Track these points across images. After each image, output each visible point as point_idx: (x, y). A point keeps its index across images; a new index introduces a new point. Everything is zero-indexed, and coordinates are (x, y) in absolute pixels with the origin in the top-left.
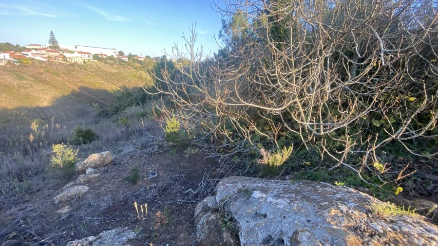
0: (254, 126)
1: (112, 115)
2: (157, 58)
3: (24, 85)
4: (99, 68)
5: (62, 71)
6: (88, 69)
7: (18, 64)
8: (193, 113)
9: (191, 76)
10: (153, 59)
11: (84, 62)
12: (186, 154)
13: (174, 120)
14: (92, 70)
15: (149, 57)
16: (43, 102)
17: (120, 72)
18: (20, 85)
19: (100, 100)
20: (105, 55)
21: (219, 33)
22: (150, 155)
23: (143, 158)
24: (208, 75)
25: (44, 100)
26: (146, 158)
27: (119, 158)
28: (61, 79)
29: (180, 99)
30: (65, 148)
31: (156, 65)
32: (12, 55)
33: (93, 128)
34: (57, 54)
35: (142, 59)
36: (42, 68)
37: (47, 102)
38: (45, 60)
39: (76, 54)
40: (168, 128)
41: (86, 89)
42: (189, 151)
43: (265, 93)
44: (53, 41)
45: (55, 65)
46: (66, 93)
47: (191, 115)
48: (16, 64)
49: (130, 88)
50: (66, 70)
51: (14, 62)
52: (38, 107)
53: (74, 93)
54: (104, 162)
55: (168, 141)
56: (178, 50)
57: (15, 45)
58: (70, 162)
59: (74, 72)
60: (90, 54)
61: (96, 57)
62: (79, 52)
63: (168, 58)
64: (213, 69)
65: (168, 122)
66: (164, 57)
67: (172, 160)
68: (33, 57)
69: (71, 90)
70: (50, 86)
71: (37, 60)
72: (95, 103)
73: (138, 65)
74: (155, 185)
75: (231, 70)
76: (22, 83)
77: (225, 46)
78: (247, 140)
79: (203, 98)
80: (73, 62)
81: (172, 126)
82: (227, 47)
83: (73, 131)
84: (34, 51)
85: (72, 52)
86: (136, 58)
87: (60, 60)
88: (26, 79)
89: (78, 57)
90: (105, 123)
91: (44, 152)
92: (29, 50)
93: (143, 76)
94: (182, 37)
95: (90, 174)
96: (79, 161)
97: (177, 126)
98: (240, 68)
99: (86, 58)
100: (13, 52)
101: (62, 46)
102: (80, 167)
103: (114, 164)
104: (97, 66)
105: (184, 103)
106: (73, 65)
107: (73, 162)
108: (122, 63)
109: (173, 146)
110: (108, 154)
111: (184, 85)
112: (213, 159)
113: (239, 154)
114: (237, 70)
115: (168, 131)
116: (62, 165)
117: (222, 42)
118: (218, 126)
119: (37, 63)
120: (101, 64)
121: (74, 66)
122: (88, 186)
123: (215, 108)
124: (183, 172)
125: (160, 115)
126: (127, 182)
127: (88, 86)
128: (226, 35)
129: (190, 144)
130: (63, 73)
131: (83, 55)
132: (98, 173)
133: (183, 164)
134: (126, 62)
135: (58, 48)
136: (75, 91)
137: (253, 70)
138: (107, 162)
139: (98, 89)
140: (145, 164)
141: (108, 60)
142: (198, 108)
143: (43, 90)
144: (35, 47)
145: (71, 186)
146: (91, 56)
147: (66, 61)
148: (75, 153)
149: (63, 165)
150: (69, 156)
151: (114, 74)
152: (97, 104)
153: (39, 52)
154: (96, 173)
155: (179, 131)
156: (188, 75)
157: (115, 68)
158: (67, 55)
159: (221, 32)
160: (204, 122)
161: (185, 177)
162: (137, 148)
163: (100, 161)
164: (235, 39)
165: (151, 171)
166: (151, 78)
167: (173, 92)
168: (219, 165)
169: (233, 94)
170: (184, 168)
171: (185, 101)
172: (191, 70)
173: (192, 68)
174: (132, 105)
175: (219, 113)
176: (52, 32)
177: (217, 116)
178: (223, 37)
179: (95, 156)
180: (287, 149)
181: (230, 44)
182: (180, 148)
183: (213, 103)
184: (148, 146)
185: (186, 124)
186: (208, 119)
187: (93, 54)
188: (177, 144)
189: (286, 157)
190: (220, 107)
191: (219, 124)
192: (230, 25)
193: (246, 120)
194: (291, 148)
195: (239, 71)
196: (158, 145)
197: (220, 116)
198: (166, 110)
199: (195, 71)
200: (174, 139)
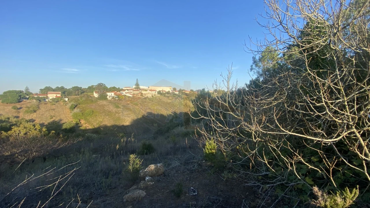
0: (300, 157)
1: (165, 133)
2: (198, 91)
3: (119, 111)
4: (160, 100)
5: (140, 102)
6: (154, 101)
7: (117, 99)
8: (229, 137)
9: (227, 105)
10: (195, 91)
11: (152, 96)
12: (224, 177)
13: (212, 142)
14: (156, 101)
15: (193, 90)
16: (126, 122)
17: (173, 102)
18: (116, 111)
19: (158, 122)
20: (165, 91)
21: (251, 67)
22: (192, 172)
23: (186, 173)
24: (243, 103)
25: (127, 121)
27: (168, 171)
28: (138, 107)
29: (217, 124)
30: (136, 158)
31: (197, 96)
32: (115, 94)
33: (154, 143)
34: (138, 92)
35: (188, 92)
36: (129, 100)
37: (128, 122)
38: (131, 96)
39: (148, 92)
40: (207, 149)
42: (226, 175)
43: (307, 119)
44: (137, 85)
45: (136, 99)
46: (140, 116)
48: (116, 99)
50: (142, 102)
51: (116, 97)
52: (123, 126)
53: (143, 117)
54: (158, 172)
55: (206, 160)
56: (216, 85)
57: (118, 88)
58: (137, 169)
59: (146, 103)
60: (156, 91)
61: (159, 92)
62: (150, 90)
63: (206, 90)
64: (247, 98)
65: (207, 144)
66: (204, 90)
67: (210, 180)
68: (125, 94)
69: (142, 114)
70: (132, 112)
71: (128, 96)
72: (155, 124)
73: (185, 96)
74: (195, 203)
75: (267, 98)
76: (117, 110)
77: (256, 77)
78: (292, 171)
79: (238, 123)
80: (146, 97)
81: (210, 147)
82: (258, 77)
83: (140, 144)
84: (127, 91)
85: (147, 90)
86: (184, 91)
87: (139, 96)
88: (120, 108)
89: (149, 93)
90: (161, 139)
91: (123, 158)
92: (124, 90)
93: (188, 104)
94: (221, 75)
95: (148, 181)
96: (142, 169)
97: (214, 147)
98: (275, 96)
99: (154, 94)
100: (116, 92)
101: (141, 87)
102: (142, 174)
103: (164, 176)
104: (159, 98)
106: (145, 98)
107: (138, 169)
108: (175, 96)
109: (211, 166)
110: (161, 166)
111: (221, 112)
112: (252, 187)
113: (283, 187)
114: (273, 98)
115: (207, 151)
116: (131, 170)
117: (253, 74)
118: (254, 151)
119: (127, 98)
120: (162, 97)
121: (146, 99)
122: (146, 192)
123: (252, 133)
125: (200, 135)
126: (173, 195)
128: (257, 68)
129: (226, 166)
130: (140, 103)
131: (152, 91)
132: (153, 181)
133: (220, 187)
134: (177, 95)
135: (139, 88)
136: (144, 115)
137: (289, 97)
138: (160, 172)
140: (188, 180)
141: (166, 94)
142: (233, 132)
143: (127, 114)
144: (127, 88)
145: (135, 189)
146: (156, 92)
147: (143, 96)
148: (140, 162)
149: (132, 170)
150: (137, 164)
151: (169, 104)
152: (156, 125)
153: (129, 91)
154: (151, 181)
155: (216, 152)
156: (225, 104)
157: (170, 99)
158: (143, 92)
159: (252, 66)
160: (239, 146)
162: (181, 164)
163: (156, 170)
164: (266, 71)
165: (192, 188)
166: (193, 106)
167: (211, 118)
170: (221, 191)
171: (221, 126)
172: (227, 100)
173: (228, 98)
174: (178, 126)
175: (255, 138)
176: (137, 79)
177: (253, 141)
178: (254, 70)
179: (152, 167)
180: (351, 193)
181: (261, 75)
182: (217, 169)
183: (249, 129)
184: (190, 163)
185: (222, 146)
186: (244, 143)
187: (158, 91)
188: (215, 165)
189: (349, 202)
190: (256, 133)
191: (256, 149)
192: (260, 60)
193: (289, 149)
194: (356, 192)
195: (275, 98)
196: (197, 163)
197: (257, 141)
198: (205, 132)
199: (231, 100)
200: (212, 160)
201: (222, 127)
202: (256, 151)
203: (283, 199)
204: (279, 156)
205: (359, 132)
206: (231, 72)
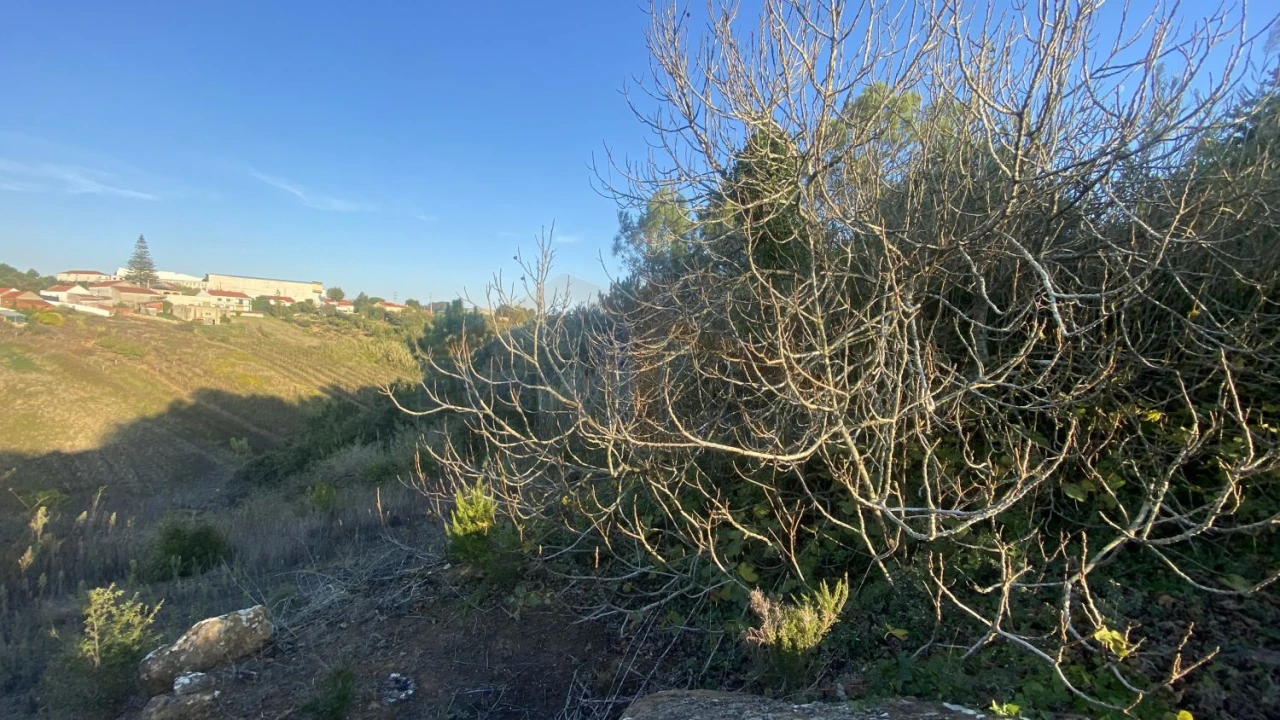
0: (724, 511)
1: (287, 474)
2: (437, 307)
3: (28, 385)
4: (265, 335)
5: (153, 343)
6: (232, 339)
7: (23, 325)
8: (539, 468)
9: (535, 361)
10: (427, 308)
11: (224, 319)
12: (512, 608)
13: (477, 493)
14: (243, 341)
15: (417, 303)
16: (72, 439)
17: (326, 346)
18: (14, 386)
19: (254, 429)
20: (288, 299)
21: (614, 243)
22: (397, 613)
23: (372, 625)
24: (583, 354)
25: (80, 432)
26: (380, 627)
27: (291, 631)
28: (145, 367)
29: (499, 427)
31: (432, 326)
32: (8, 300)
33: (224, 524)
34: (147, 297)
35: (395, 309)
36: (92, 335)
37: (87, 437)
38: (106, 313)
39: (202, 297)
40: (459, 521)
41: (215, 396)
42: (523, 598)
43: (747, 403)
44: (142, 263)
45: (136, 327)
46: (154, 409)
47: (533, 473)
48: (15, 324)
49: (350, 391)
50: (165, 341)
51: (12, 318)
52: (57, 454)
53: (176, 410)
54: (238, 646)
55: (455, 562)
56: (500, 291)
57: (25, 272)
58: (126, 650)
59: (190, 346)
60: (245, 296)
61: (261, 304)
62: (212, 293)
63: (468, 307)
64: (596, 339)
65: (460, 501)
66: (458, 303)
67: (468, 631)
68: (71, 306)
69: (169, 399)
70: (108, 389)
71: (83, 313)
72: (239, 438)
73: (382, 324)
75: (650, 343)
76: (21, 381)
77: (629, 274)
78: (707, 552)
79: (567, 422)
80: (190, 319)
81: (471, 514)
82: (634, 276)
83: (153, 534)
84: (79, 290)
85: (193, 292)
86: (377, 305)
87: (153, 313)
88: (37, 369)
89: (207, 305)
90: (262, 501)
91: (50, 607)
92: (65, 286)
93: (394, 356)
94: (515, 258)
95: (188, 691)
96: (153, 646)
97: (486, 511)
99: (231, 308)
100: (14, 290)
101: (164, 276)
102: (155, 668)
103: (273, 654)
104: (260, 329)
105: (512, 438)
106: (187, 327)
107: (137, 648)
108: (337, 321)
109: (472, 578)
110: (257, 615)
111: (516, 386)
112: (602, 622)
113: (683, 603)
114: (665, 344)
115: (458, 529)
116: (97, 660)
117: (621, 265)
118: (613, 508)
119: (80, 323)
120: (271, 324)
121: (191, 330)
123: (606, 449)
124: (501, 676)
125: (434, 471)
127: (224, 386)
128: (631, 248)
129: (525, 570)
130: (156, 349)
131: (224, 298)
132: (215, 688)
133: (501, 645)
134: (347, 318)
135: (154, 281)
136: (180, 402)
137: (708, 342)
138: (250, 644)
139: (254, 397)
140: (378, 649)
141: (295, 312)
142: (553, 451)
143: (83, 400)
144: (82, 278)
146: (246, 302)
147: (171, 316)
148: (147, 616)
149: (103, 660)
150: (129, 626)
151: (308, 352)
152: (244, 442)
153: (94, 291)
154: (206, 688)
155: (491, 529)
156: (527, 357)
157: (314, 335)
158: (175, 299)
159: (617, 239)
160: (570, 497)
161: (509, 694)
162: (353, 591)
163: (228, 641)
164: (655, 260)
165: (393, 675)
166: (415, 364)
167: (480, 408)
168: (618, 644)
169: (656, 410)
170: (505, 659)
171: (514, 432)
172: (536, 343)
173: (540, 338)
174: (351, 441)
175: (616, 465)
176: (142, 239)
177: (610, 474)
178: (623, 252)
179: (212, 627)
180: (832, 591)
181: (641, 272)
182: (495, 587)
183: (599, 439)
184: (391, 581)
185: (515, 503)
186: (584, 485)
187: (254, 296)
188: (485, 574)
189: (830, 618)
190: (619, 450)
191: (618, 500)
192: (642, 223)
193: (699, 490)
194: (843, 588)
195: (669, 344)
196: (422, 576)
197: (620, 475)
198: (454, 459)
199: (548, 345)
200: (476, 557)
201: (518, 435)
202: (617, 505)
203: (684, 641)
204: (676, 512)
205: (852, 434)
206: (550, 252)
